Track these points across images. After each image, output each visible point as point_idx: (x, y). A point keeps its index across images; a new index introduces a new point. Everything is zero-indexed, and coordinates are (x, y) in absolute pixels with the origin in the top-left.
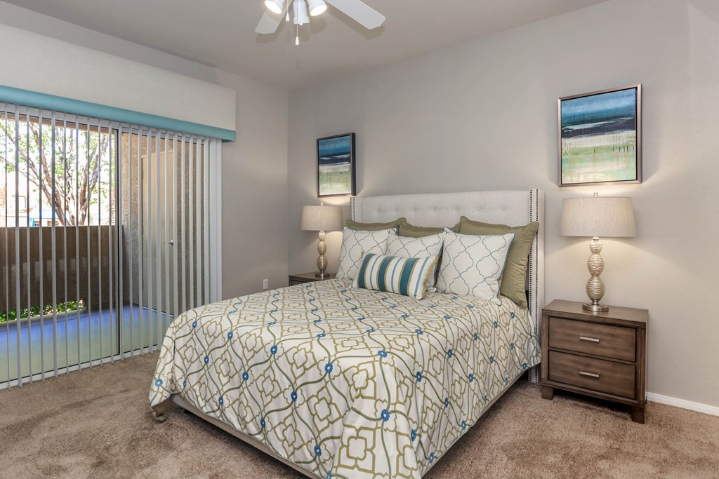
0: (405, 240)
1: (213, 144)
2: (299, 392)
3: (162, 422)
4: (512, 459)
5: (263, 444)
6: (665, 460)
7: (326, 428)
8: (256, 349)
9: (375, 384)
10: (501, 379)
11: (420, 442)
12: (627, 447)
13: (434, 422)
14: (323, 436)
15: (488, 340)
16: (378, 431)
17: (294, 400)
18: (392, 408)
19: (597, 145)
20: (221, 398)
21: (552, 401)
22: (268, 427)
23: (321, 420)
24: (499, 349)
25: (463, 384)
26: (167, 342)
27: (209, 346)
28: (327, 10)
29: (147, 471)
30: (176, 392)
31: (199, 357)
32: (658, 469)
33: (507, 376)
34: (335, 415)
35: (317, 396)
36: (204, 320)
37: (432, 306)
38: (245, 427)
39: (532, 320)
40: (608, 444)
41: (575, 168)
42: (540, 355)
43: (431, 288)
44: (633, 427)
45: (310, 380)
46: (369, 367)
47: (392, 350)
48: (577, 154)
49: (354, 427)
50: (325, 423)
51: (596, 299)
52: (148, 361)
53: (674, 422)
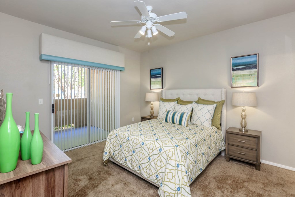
0: (181, 106)
1: (118, 72)
2: (151, 158)
3: (106, 166)
4: (217, 181)
5: (139, 174)
6: (266, 183)
7: (160, 169)
8: (137, 143)
9: (175, 155)
10: (212, 155)
11: (188, 175)
12: (254, 178)
13: (192, 168)
14: (159, 172)
15: (208, 141)
16: (176, 171)
17: (150, 160)
18: (180, 163)
19: (244, 74)
20: (126, 159)
21: (229, 162)
22: (141, 168)
23: (158, 167)
24: (212, 144)
25: (201, 156)
26: (108, 140)
27: (121, 142)
28: (158, 33)
29: (105, 181)
30: (110, 156)
31: (118, 145)
32: (264, 186)
33: (214, 153)
34: (163, 165)
35: (157, 159)
36: (119, 133)
37: (190, 129)
38: (134, 168)
39: (223, 134)
40: (248, 177)
41: (237, 81)
42: (225, 146)
43: (189, 122)
44: (256, 172)
45: (154, 154)
46: (173, 150)
47: (180, 145)
48: (237, 77)
49: (169, 169)
50: (160, 167)
51: (244, 127)
52: (99, 145)
53: (270, 170)
